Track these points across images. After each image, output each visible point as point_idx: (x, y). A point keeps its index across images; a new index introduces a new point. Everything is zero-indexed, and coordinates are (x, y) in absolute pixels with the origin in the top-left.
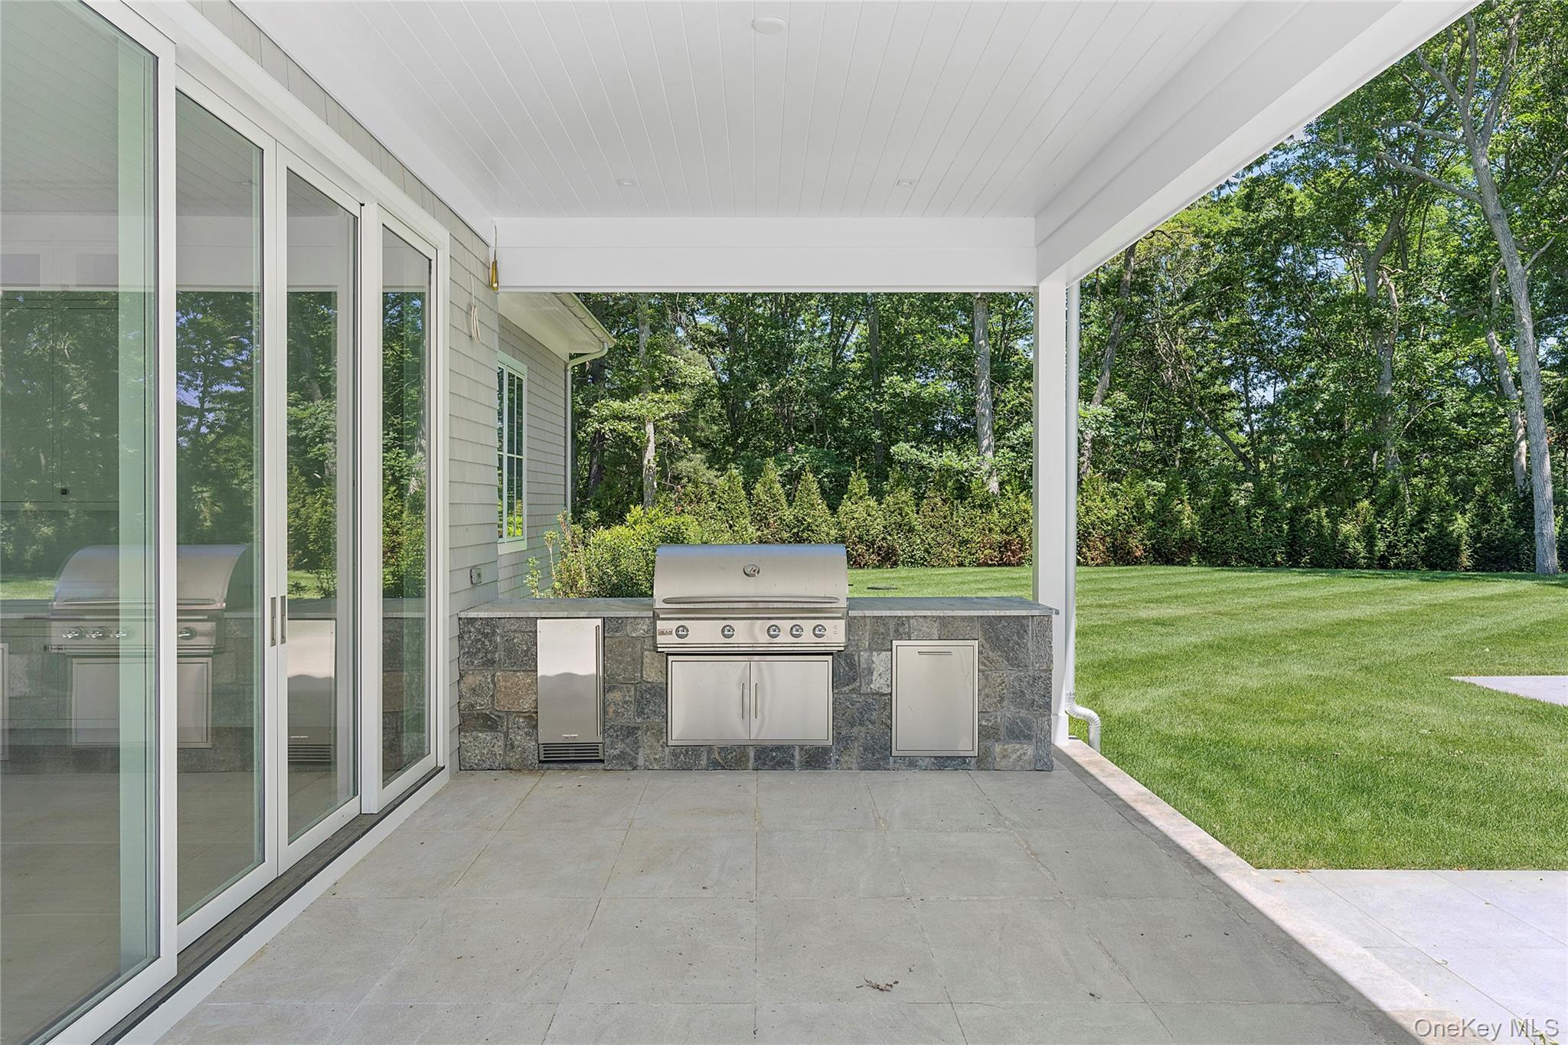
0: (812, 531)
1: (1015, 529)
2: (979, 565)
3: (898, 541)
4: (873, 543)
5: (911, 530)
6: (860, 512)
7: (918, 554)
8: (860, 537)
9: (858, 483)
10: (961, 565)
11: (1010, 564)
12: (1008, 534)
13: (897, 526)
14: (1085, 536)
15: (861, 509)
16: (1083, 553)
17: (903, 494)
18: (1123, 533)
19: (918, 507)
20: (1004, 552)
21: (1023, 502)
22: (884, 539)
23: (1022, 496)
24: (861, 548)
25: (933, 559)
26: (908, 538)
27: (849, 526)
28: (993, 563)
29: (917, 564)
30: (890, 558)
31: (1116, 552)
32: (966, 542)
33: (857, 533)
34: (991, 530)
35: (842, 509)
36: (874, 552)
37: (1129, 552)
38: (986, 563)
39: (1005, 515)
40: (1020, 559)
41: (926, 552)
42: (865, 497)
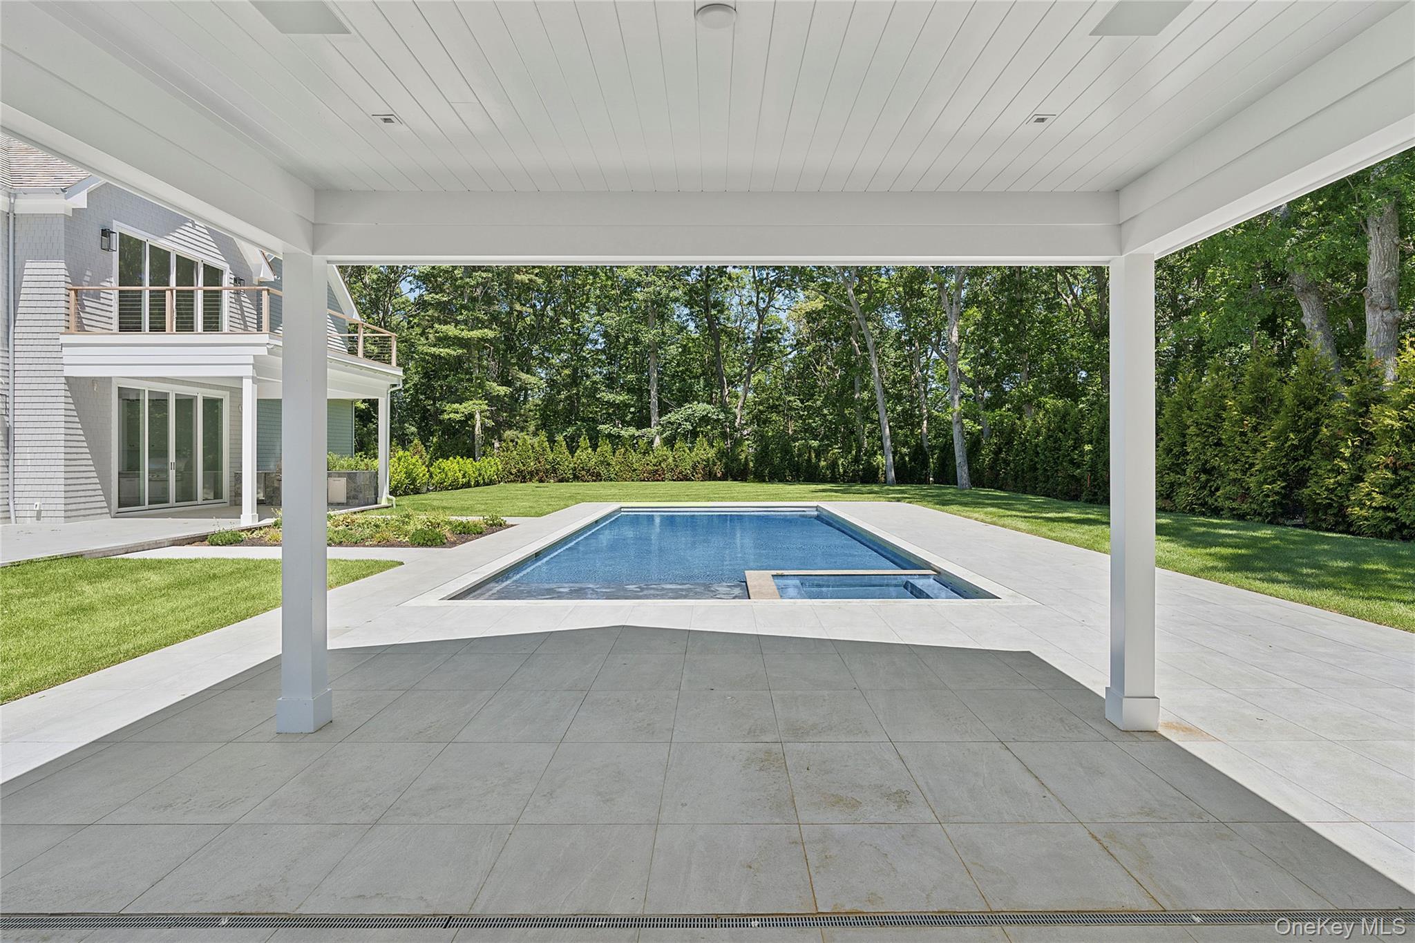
0: (560, 465)
1: (660, 464)
2: (641, 481)
3: (602, 470)
4: (589, 470)
5: (609, 464)
6: (584, 456)
7: (613, 476)
8: (583, 468)
9: (584, 442)
10: (633, 480)
11: (658, 480)
12: (657, 466)
13: (602, 462)
14: (694, 468)
15: (584, 454)
16: (693, 476)
17: (605, 447)
18: (712, 466)
19: (614, 452)
20: (656, 475)
21: (666, 451)
22: (595, 468)
23: (665, 448)
24: (583, 473)
25: (618, 478)
26: (606, 468)
27: (578, 463)
28: (648, 481)
29: (611, 480)
30: (597, 477)
31: (710, 476)
32: (636, 470)
33: (581, 465)
34: (648, 464)
35: (576, 454)
36: (590, 475)
37: (715, 475)
38: (644, 480)
39: (656, 457)
40: (663, 478)
41: (616, 474)
42: (586, 449)
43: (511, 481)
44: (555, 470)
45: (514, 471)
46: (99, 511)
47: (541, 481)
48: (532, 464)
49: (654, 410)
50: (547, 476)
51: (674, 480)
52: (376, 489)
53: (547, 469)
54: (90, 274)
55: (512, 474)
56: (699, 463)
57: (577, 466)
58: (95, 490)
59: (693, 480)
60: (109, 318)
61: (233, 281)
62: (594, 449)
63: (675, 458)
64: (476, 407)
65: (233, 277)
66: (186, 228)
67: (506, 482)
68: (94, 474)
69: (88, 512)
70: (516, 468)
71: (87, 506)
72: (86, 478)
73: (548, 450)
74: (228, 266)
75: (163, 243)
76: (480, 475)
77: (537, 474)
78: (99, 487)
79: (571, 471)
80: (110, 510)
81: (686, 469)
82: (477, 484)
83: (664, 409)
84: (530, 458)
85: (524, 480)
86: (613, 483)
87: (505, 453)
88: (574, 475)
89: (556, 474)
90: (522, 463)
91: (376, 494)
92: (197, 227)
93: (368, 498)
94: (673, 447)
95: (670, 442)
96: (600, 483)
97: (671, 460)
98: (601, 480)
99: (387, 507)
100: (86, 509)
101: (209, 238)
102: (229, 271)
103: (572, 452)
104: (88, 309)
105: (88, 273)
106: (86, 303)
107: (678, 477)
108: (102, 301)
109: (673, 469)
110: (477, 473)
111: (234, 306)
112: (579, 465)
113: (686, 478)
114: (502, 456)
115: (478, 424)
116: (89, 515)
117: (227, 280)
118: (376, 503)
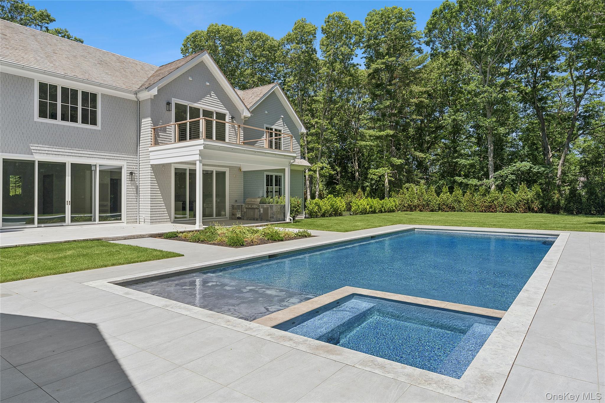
0: (431, 202)
1: (493, 202)
2: (480, 212)
3: (456, 205)
4: (448, 205)
5: (460, 202)
7: (462, 209)
8: (444, 204)
9: (445, 189)
10: (475, 212)
11: (492, 212)
12: (491, 203)
13: (455, 201)
14: (518, 204)
15: (445, 196)
16: (517, 209)
17: (458, 192)
18: (531, 203)
19: (464, 195)
20: (490, 208)
21: (497, 194)
22: (451, 204)
23: (497, 192)
24: (444, 207)
25: (466, 210)
26: (458, 204)
27: (441, 200)
28: (485, 212)
29: (461, 211)
30: (453, 209)
31: (529, 209)
32: (477, 205)
33: (443, 202)
34: (485, 202)
35: (440, 196)
36: (448, 208)
37: (533, 209)
38: (482, 212)
39: (490, 198)
40: (495, 210)
41: (464, 208)
42: (447, 193)
43: (405, 211)
44: (428, 205)
45: (406, 205)
46: (166, 220)
47: (421, 211)
48: (416, 201)
49: (491, 168)
50: (424, 208)
51: (503, 212)
52: (284, 213)
53: (424, 204)
54: (162, 122)
55: (405, 207)
56: (521, 202)
57: (440, 202)
58: (164, 211)
59: (516, 212)
60: (170, 139)
61: (230, 118)
62: (451, 193)
63: (504, 198)
64: (385, 172)
65: (231, 116)
66: (207, 97)
67: (402, 211)
68: (164, 205)
69: (161, 220)
70: (407, 203)
71: (160, 218)
72: (160, 206)
73: (425, 193)
74: (228, 112)
75: (196, 105)
76: (383, 207)
77: (418, 207)
78: (166, 210)
79: (437, 206)
80: (171, 220)
81: (511, 205)
82: (381, 212)
83: (497, 168)
84: (415, 198)
85: (411, 210)
86: (462, 212)
87: (402, 195)
88: (439, 208)
89: (429, 207)
90: (410, 201)
91: (284, 216)
92: (212, 96)
93: (279, 218)
94: (502, 191)
95: (500, 188)
96: (454, 213)
97: (500, 199)
98: (455, 211)
99: (289, 223)
100: (160, 219)
101: (218, 100)
102: (228, 114)
103: (438, 194)
104: (161, 136)
105: (161, 121)
106: (160, 134)
107: (506, 210)
108: (167, 132)
109: (502, 205)
110: (381, 206)
111: (231, 129)
112: (441, 202)
113: (511, 211)
114: (400, 197)
115: (387, 181)
116: (161, 222)
117: (228, 118)
118: (284, 221)
